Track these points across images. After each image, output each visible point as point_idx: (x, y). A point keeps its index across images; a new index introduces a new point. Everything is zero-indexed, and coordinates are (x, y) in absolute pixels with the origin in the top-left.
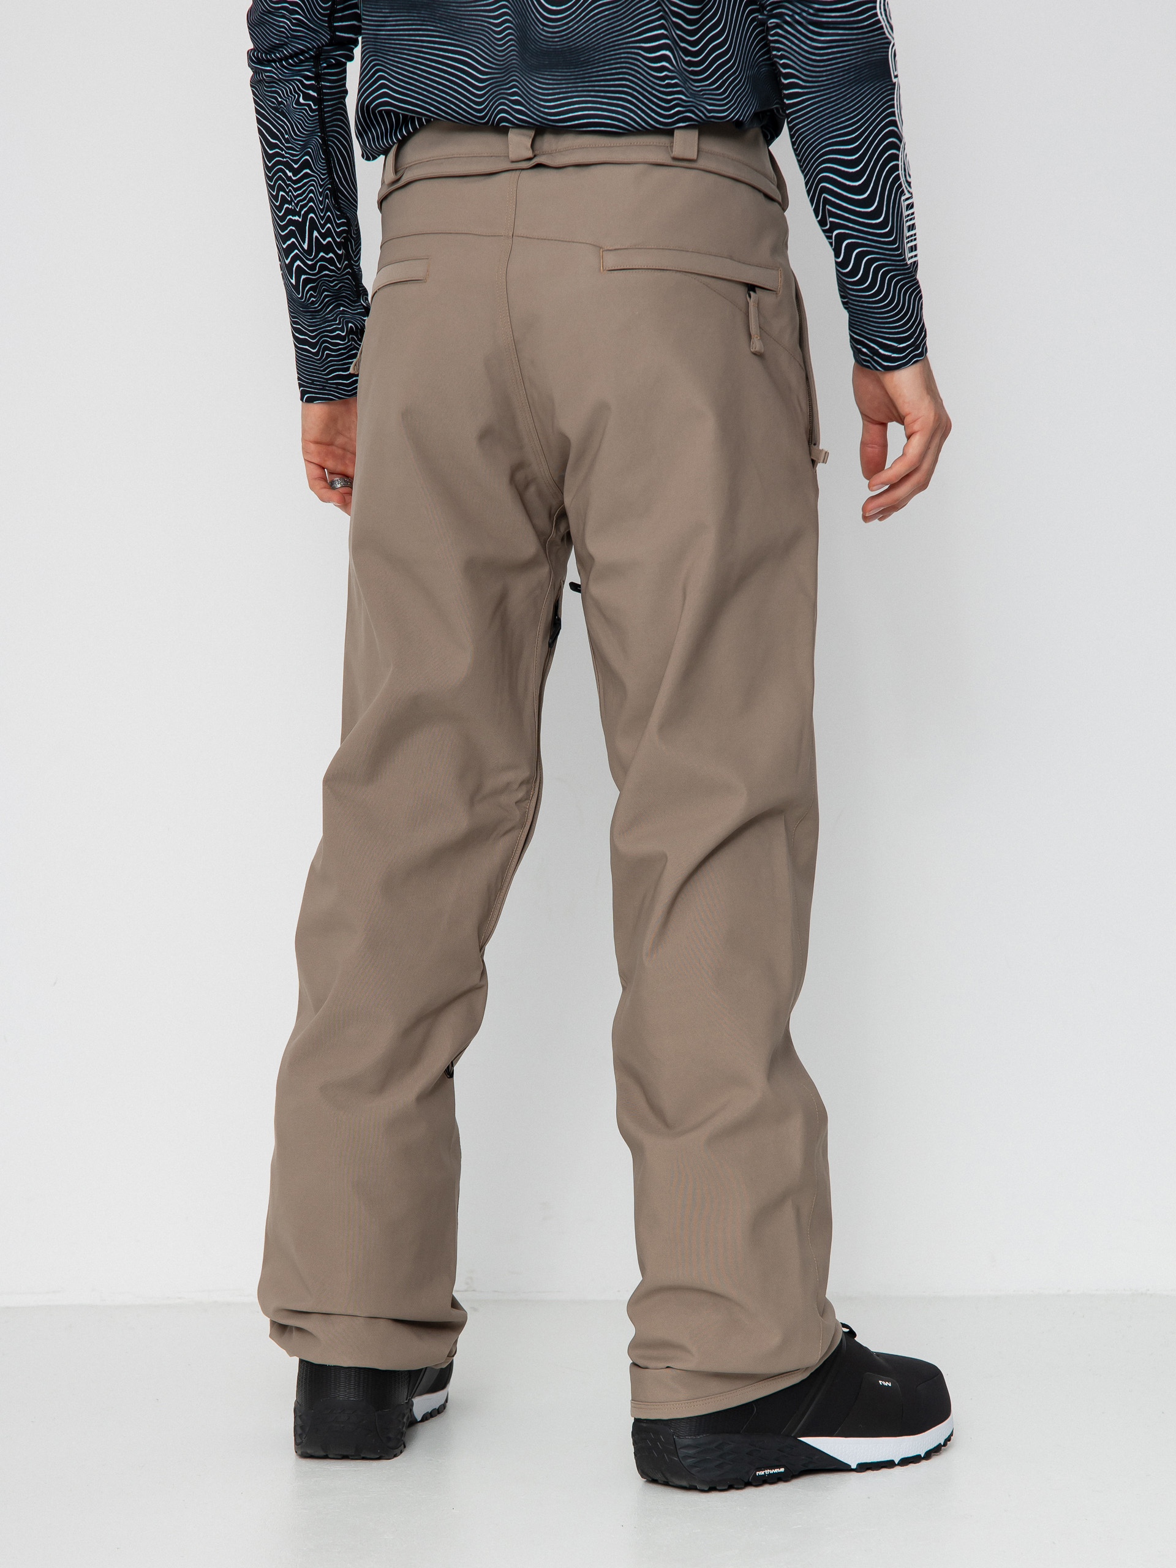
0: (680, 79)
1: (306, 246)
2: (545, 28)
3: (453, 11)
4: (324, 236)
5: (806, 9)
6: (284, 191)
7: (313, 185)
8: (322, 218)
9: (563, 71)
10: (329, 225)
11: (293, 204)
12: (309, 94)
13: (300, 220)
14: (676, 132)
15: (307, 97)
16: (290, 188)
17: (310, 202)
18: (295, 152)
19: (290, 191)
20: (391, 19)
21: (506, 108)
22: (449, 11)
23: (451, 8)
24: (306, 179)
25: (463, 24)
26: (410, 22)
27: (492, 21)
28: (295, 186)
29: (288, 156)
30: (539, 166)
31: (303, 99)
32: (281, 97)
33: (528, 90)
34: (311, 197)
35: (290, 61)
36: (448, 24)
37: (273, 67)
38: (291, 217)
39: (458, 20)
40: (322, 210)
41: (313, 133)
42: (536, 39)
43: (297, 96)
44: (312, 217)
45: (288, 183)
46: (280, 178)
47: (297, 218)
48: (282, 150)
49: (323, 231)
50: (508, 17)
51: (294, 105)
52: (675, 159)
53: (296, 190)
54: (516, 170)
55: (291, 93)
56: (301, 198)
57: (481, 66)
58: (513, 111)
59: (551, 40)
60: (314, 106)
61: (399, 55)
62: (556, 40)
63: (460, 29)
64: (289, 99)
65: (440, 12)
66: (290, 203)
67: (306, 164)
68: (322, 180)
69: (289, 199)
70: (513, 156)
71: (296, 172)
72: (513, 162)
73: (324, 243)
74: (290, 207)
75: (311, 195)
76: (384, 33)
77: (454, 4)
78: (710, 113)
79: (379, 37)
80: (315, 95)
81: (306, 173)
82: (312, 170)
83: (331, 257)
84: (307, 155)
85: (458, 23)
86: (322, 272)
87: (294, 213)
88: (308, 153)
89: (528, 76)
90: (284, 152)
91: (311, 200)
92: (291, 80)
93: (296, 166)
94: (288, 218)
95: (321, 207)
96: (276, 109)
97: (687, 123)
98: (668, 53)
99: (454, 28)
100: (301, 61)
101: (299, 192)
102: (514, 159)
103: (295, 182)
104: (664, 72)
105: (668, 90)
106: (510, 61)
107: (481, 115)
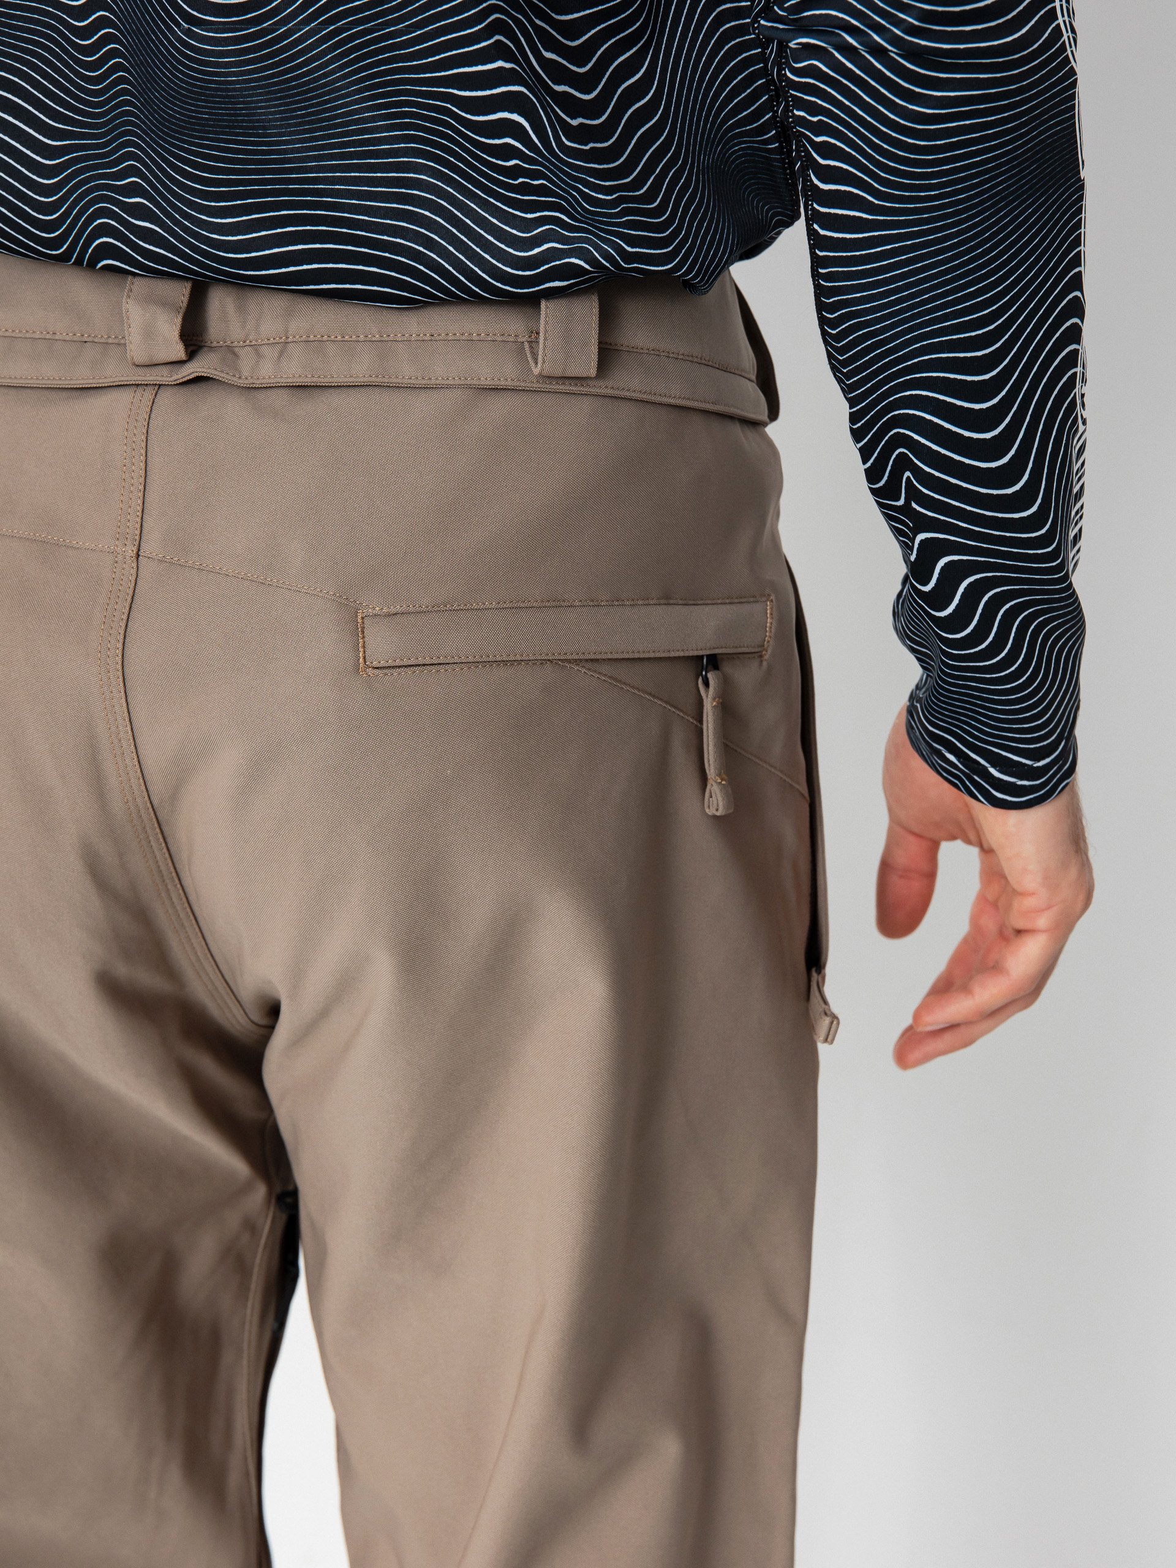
14: (544, 307)
21: (114, 223)
33: (167, 182)
42: (176, 59)
52: (543, 377)
58: (132, 232)
70: (136, 351)
72: (136, 365)
89: (161, 147)
97: (570, 283)
102: (139, 360)
104: (512, 160)
105: (525, 198)
106: (118, 106)
107: (52, 235)
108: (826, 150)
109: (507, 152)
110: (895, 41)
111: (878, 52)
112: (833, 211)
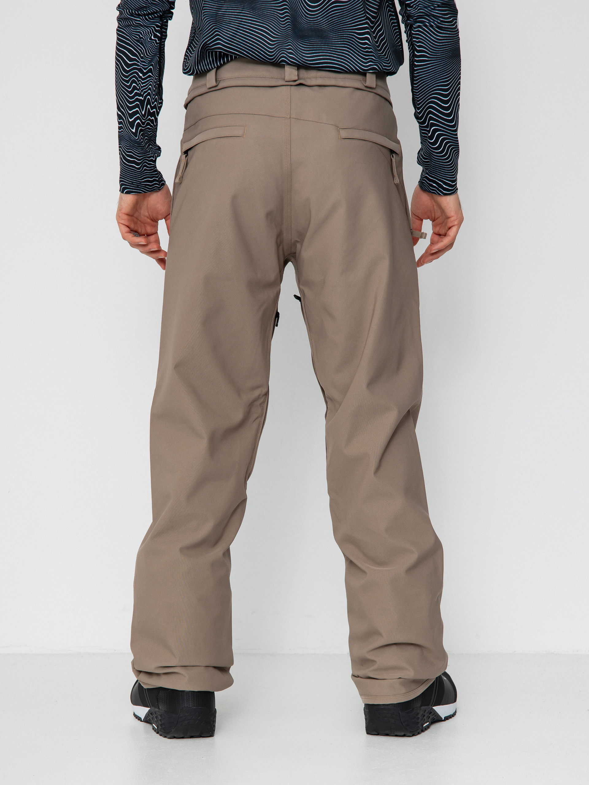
0: (373, 49)
1: (143, 113)
2: (306, 18)
3: (259, 6)
4: (152, 108)
5: (436, 20)
6: (136, 83)
7: (151, 82)
8: (153, 99)
9: (315, 39)
10: (156, 103)
11: (140, 90)
12: (157, 34)
13: (143, 99)
14: (368, 74)
15: (155, 36)
16: (140, 82)
17: (149, 90)
18: (145, 64)
19: (140, 83)
20: (225, 6)
21: (285, 55)
22: (257, 5)
23: (258, 4)
24: (149, 78)
25: (264, 12)
26: (235, 8)
27: (279, 12)
28: (143, 82)
29: (142, 65)
30: (301, 84)
31: (154, 37)
32: (142, 35)
33: (297, 48)
34: (150, 87)
35: (150, 16)
36: (256, 12)
37: (141, 19)
38: (138, 97)
39: (262, 10)
40: (154, 95)
41: (155, 55)
42: (301, 22)
43: (150, 35)
44: (148, 98)
45: (139, 79)
46: (134, 77)
47: (141, 98)
48: (138, 62)
49: (152, 106)
50: (287, 10)
51: (148, 40)
52: (366, 87)
53: (143, 83)
54: (288, 85)
55: (148, 33)
56: (145, 88)
57: (273, 34)
58: (289, 57)
59: (309, 23)
60: (158, 41)
61: (228, 24)
62: (312, 24)
63: (262, 15)
64: (146, 37)
65: (252, 5)
66: (138, 90)
67: (150, 71)
68: (156, 79)
69: (138, 88)
70: (287, 78)
71: (144, 74)
72: (286, 81)
73: (151, 111)
74: (138, 92)
75: (150, 86)
76: (221, 12)
77: (260, 2)
78: (384, 67)
79: (218, 14)
80: (160, 35)
81: (150, 75)
82: (152, 74)
83: (153, 119)
84: (152, 66)
85: (261, 12)
86: (147, 126)
87: (140, 95)
88: (152, 65)
89: (296, 41)
90: (139, 64)
91: (150, 89)
92: (149, 27)
93: (145, 71)
94: (136, 97)
95: (154, 93)
96: (138, 41)
97: (374, 71)
98: (368, 36)
99: (260, 14)
100: (155, 17)
101: (144, 85)
102: (287, 81)
103: (143, 79)
104: (366, 45)
105: (367, 54)
106: (288, 32)
107: (272, 58)
108: (419, 46)
109: (366, 44)
110: (435, 24)
111: (432, 26)
112: (420, 59)
